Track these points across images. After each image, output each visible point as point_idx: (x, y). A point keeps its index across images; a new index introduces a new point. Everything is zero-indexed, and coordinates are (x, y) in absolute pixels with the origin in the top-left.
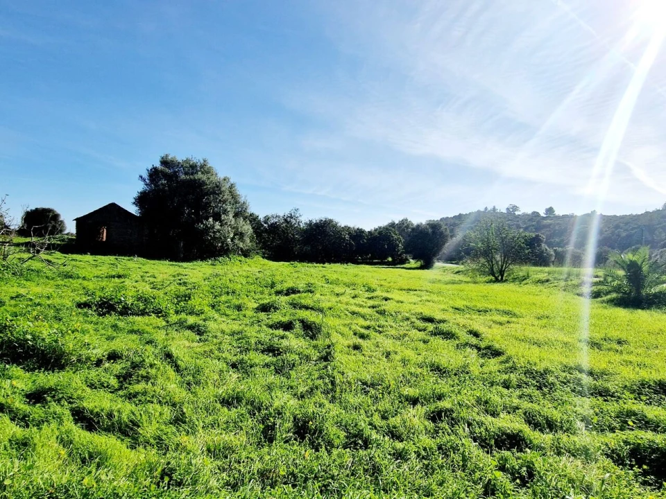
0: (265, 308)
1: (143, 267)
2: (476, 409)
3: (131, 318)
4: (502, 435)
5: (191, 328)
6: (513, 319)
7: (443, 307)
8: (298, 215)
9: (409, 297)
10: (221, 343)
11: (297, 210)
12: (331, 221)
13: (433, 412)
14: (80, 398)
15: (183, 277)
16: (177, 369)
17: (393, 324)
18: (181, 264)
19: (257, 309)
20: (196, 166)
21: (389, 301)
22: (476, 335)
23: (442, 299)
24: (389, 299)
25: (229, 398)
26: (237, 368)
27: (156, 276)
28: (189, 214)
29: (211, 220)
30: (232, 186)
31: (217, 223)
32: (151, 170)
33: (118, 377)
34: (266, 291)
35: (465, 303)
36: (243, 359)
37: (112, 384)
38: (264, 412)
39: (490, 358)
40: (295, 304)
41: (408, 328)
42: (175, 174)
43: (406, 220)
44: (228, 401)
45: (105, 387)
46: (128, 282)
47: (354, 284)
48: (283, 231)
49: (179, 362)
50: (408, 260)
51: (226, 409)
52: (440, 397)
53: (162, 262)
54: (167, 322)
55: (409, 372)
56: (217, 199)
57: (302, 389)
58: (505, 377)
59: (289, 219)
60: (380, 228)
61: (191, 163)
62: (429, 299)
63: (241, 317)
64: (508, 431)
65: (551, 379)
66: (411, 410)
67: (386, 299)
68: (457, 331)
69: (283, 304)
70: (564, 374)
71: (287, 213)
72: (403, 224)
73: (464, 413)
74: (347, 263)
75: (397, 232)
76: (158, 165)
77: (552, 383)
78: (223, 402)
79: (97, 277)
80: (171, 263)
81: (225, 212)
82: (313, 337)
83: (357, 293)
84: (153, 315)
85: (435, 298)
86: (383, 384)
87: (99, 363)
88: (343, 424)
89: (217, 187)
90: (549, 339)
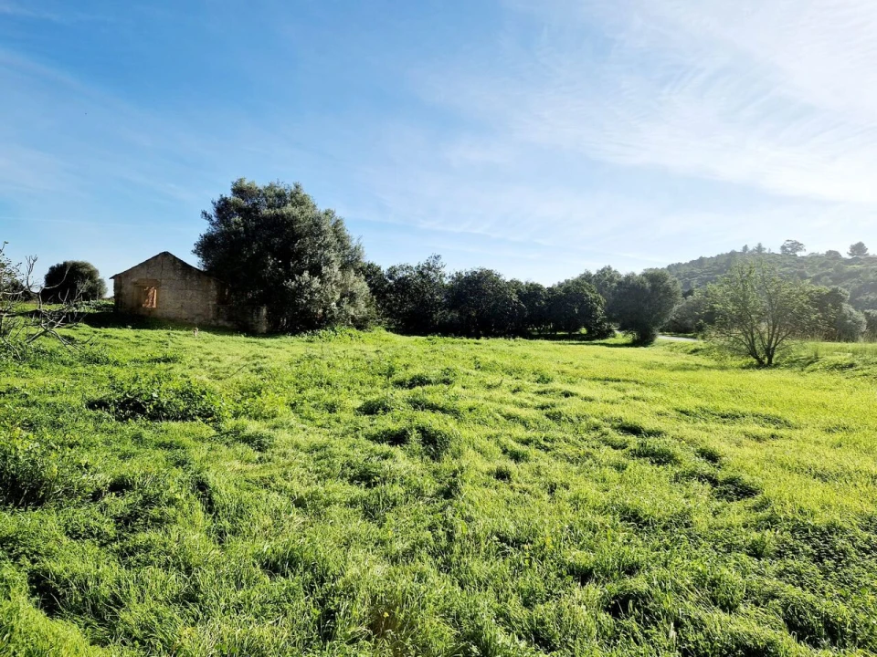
0: (370, 409)
1: (205, 346)
2: (692, 597)
3: (164, 425)
4: (737, 649)
5: (248, 440)
6: (781, 432)
7: (660, 408)
8: (439, 265)
9: (605, 391)
10: (290, 464)
11: (437, 257)
12: (489, 273)
13: (616, 597)
14: (49, 554)
15: (259, 360)
16: (210, 507)
17: (570, 437)
18: (261, 340)
19: (359, 409)
20: (285, 195)
21: (571, 397)
22: (711, 457)
23: (659, 395)
24: (572, 395)
25: (278, 560)
26: (304, 507)
27: (222, 358)
28: (275, 266)
29: (306, 274)
30: (338, 223)
31: (316, 279)
32: (219, 202)
33: (118, 519)
34: (380, 381)
35: (699, 402)
36: (316, 492)
37: (106, 530)
38: (328, 585)
39: (732, 500)
40: (417, 402)
41: (595, 443)
42: (255, 208)
43: (609, 269)
44: (275, 564)
45: (93, 536)
46: (177, 369)
47: (520, 371)
48: (417, 290)
49: (215, 496)
50: (611, 331)
51: (267, 579)
52: (631, 570)
53: (234, 338)
54: (219, 430)
55: (581, 522)
56: (315, 243)
57: (399, 546)
58: (755, 536)
59: (425, 272)
60: (567, 282)
61: (278, 189)
62: (637, 394)
63: (333, 423)
64: (749, 643)
65: (840, 543)
66: (576, 590)
67: (567, 395)
68: (678, 450)
69: (399, 401)
70: (866, 535)
71: (423, 262)
72: (604, 275)
73: (669, 602)
74: (514, 338)
75: (594, 288)
76: (229, 194)
77: (842, 551)
78: (267, 565)
79: (136, 361)
80: (249, 339)
81: (328, 262)
82: (436, 457)
83: (519, 384)
84: (199, 420)
85: (649, 393)
86: (536, 540)
87: (97, 496)
88: (453, 613)
89: (316, 225)
90: (843, 469)
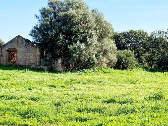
29: (78, 42)
31: (83, 44)
32: (42, 10)
56: (84, 26)
80: (49, 74)
81: (91, 36)
